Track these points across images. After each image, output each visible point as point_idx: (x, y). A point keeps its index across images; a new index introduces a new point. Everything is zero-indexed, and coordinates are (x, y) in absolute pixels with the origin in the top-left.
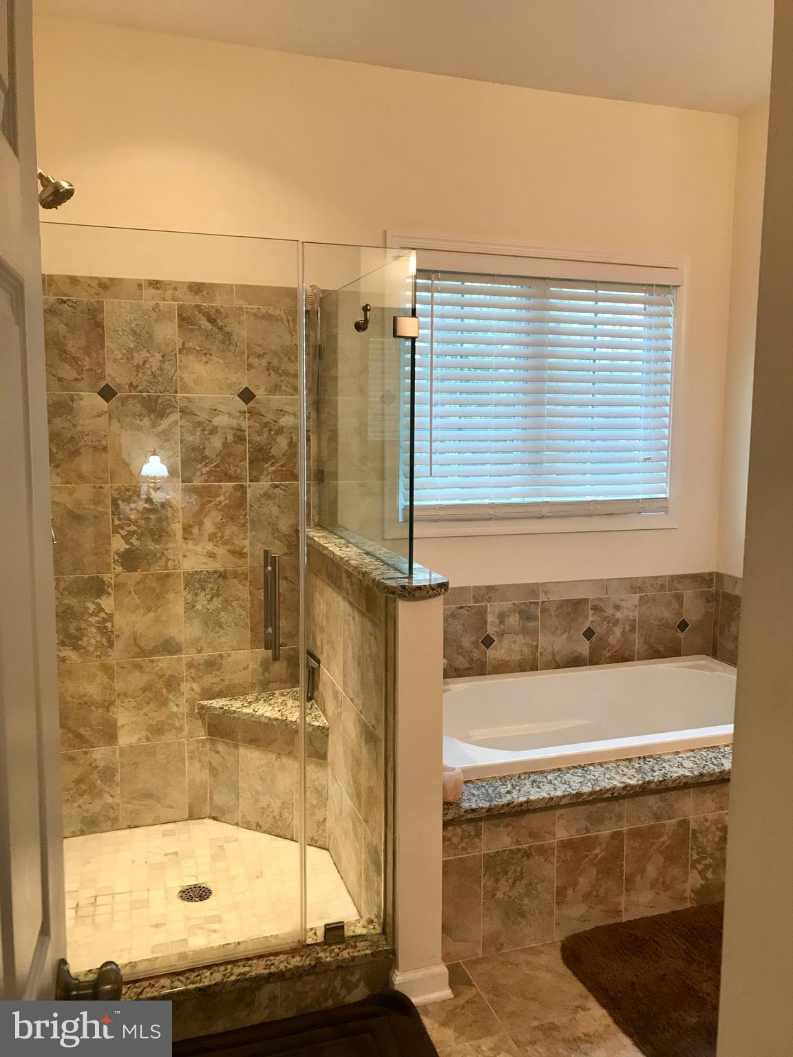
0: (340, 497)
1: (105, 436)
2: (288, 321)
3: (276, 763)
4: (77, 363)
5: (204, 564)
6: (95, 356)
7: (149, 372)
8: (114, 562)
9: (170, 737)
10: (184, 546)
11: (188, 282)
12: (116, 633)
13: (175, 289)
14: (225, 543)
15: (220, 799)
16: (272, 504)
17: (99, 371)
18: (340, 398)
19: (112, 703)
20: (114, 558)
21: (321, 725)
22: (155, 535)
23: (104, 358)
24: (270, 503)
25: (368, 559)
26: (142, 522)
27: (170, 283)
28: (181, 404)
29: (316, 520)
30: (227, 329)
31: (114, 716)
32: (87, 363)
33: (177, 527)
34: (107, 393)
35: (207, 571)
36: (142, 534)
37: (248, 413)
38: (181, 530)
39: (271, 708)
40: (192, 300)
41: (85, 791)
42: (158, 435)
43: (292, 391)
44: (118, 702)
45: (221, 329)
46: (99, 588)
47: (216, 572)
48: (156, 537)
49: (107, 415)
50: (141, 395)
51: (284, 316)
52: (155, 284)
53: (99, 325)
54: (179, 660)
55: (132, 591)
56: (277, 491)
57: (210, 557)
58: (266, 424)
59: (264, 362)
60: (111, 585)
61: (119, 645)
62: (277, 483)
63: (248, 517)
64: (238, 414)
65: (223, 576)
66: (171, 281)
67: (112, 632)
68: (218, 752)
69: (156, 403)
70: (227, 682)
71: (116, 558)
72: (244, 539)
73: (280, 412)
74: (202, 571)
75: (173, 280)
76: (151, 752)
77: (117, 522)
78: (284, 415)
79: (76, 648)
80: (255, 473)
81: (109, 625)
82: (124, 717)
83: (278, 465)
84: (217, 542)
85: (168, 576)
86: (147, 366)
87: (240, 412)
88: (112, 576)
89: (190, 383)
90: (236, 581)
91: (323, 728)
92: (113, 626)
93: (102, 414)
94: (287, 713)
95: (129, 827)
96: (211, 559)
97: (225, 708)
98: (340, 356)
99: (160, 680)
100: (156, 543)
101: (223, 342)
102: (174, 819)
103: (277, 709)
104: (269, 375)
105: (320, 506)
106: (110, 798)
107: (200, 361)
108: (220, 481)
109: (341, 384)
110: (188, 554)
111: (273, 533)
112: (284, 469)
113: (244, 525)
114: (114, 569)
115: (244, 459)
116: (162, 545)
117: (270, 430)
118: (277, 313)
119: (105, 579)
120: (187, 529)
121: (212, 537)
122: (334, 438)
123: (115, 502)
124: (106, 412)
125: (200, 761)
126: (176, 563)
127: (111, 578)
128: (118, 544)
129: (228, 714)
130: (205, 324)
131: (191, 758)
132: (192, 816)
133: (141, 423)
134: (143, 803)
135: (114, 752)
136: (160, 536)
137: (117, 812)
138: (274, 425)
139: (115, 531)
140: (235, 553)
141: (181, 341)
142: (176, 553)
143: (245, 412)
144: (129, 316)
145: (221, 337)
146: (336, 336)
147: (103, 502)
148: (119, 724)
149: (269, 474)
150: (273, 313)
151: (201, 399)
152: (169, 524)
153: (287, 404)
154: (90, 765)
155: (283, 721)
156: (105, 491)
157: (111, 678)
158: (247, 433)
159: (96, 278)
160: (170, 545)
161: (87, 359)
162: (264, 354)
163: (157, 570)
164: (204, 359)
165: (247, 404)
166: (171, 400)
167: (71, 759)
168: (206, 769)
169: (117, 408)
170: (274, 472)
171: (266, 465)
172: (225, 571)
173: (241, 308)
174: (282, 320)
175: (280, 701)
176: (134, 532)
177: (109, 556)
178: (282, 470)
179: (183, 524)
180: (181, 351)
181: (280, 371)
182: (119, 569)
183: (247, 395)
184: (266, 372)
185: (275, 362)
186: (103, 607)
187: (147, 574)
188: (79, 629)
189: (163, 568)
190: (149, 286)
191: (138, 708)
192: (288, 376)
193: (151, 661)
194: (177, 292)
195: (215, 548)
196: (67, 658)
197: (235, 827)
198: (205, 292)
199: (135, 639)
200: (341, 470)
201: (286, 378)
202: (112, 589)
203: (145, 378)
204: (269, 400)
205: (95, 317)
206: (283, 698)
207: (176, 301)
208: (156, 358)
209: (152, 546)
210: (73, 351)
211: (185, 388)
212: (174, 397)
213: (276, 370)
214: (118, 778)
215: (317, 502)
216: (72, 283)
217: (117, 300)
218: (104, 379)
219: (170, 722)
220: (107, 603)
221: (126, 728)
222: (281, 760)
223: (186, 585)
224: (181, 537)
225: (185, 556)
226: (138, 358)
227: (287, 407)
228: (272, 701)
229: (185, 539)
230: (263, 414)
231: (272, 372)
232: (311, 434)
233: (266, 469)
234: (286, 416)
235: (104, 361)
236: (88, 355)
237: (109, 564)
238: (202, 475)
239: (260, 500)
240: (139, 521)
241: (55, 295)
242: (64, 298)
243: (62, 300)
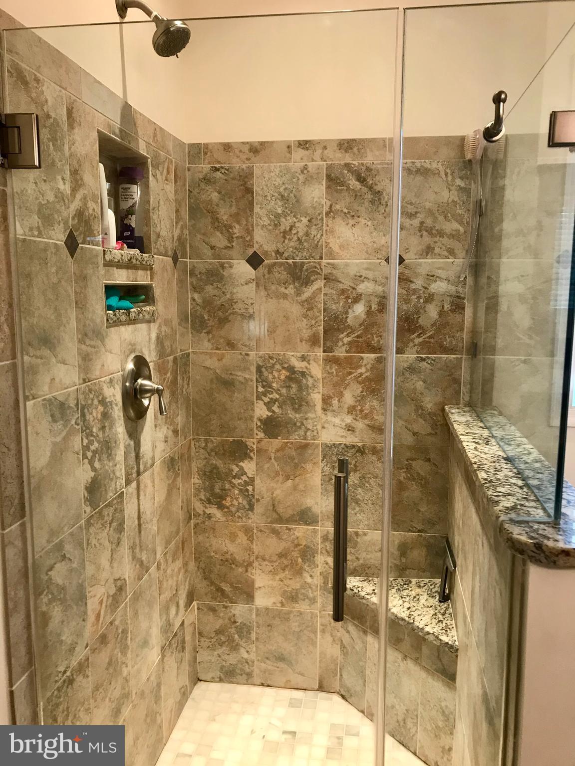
0: (497, 374)
1: (252, 304)
2: (446, 175)
3: (401, 664)
4: (228, 231)
5: (342, 437)
6: (245, 223)
7: (295, 238)
8: (257, 428)
9: (303, 606)
10: (323, 416)
11: (338, 140)
12: (257, 497)
13: (325, 148)
14: (365, 417)
15: (350, 679)
16: (417, 379)
17: (248, 239)
18: (504, 260)
19: (250, 564)
20: (257, 425)
21: (450, 643)
22: (296, 404)
23: (252, 225)
24: (415, 377)
26: (284, 391)
27: (319, 142)
28: (325, 271)
29: (467, 398)
30: (378, 188)
31: (252, 577)
32: (237, 230)
33: (316, 397)
34: (255, 261)
35: (345, 445)
36: (284, 402)
38: (321, 400)
39: (401, 602)
40: (339, 158)
41: (224, 643)
42: (302, 303)
43: (446, 253)
44: (256, 564)
45: (370, 188)
46: (239, 451)
47: (354, 446)
48: (297, 406)
49: (255, 283)
50: (287, 263)
51: (441, 169)
52: (304, 145)
53: (249, 191)
54: (315, 531)
55: (273, 458)
56: (424, 365)
57: (349, 430)
58: (415, 291)
59: (416, 222)
60: (253, 450)
61: (259, 509)
62: (423, 356)
64: (385, 280)
65: (361, 451)
66: (321, 140)
67: (253, 496)
68: (348, 632)
69: (301, 270)
70: (361, 561)
71: (259, 424)
73: (432, 278)
74: (340, 444)
75: (322, 138)
76: (285, 618)
77: (261, 389)
78: (436, 281)
79: (221, 507)
80: (400, 345)
81: (250, 488)
82: (261, 579)
83: (426, 336)
84: (357, 415)
85: (306, 446)
86: (294, 232)
87: (387, 278)
88: (255, 441)
89: (336, 248)
90: (374, 458)
91: (452, 647)
92: (253, 490)
93: (250, 282)
94: (415, 614)
95: (263, 685)
96: (349, 432)
97: (356, 591)
98: (506, 210)
99: (296, 549)
100: (296, 412)
101: (372, 202)
102: (305, 687)
103: (407, 605)
104: (421, 236)
105: (471, 384)
106: (246, 654)
107: (347, 224)
108: (363, 352)
109: (505, 243)
110: (326, 425)
111: (416, 410)
112: (432, 340)
114: (257, 434)
116: (302, 415)
117: (419, 298)
118: (434, 165)
119: (248, 443)
120: (326, 401)
121: (351, 410)
122: (493, 306)
123: (259, 369)
124: (254, 280)
125: (332, 635)
126: (315, 434)
127: (254, 443)
128: (261, 411)
129: (358, 598)
130: (354, 183)
131: (323, 631)
132: (321, 688)
133: (286, 291)
134: (275, 664)
135: (251, 610)
136: (301, 406)
137: (252, 668)
138: (424, 291)
139: (258, 398)
140: (374, 428)
141: (329, 203)
142: (315, 424)
144: (278, 179)
145: (369, 196)
146: (503, 188)
147: (249, 369)
148: (256, 586)
149: (414, 346)
150: (429, 167)
151: (347, 265)
152: (309, 394)
153: (439, 269)
154: (230, 619)
155: (409, 623)
156: (250, 358)
157: (251, 539)
159: (248, 143)
160: (310, 415)
161: (237, 226)
162: (416, 213)
163: (296, 439)
164: (351, 222)
166: (315, 267)
167: (213, 610)
168: (337, 644)
169: (264, 276)
170: (422, 344)
171: (413, 337)
172: (364, 446)
174: (439, 174)
175: (413, 593)
176: (276, 400)
177: (253, 421)
178: (430, 342)
179: (323, 395)
180: (327, 214)
181: (434, 232)
182: (261, 435)
184: (419, 234)
185: (429, 222)
186: (245, 470)
187: (287, 443)
188: (223, 489)
189: (302, 438)
190: (298, 147)
191: (273, 573)
192: (443, 237)
193: (289, 529)
194: (326, 152)
195: (354, 421)
196: (212, 515)
197: (361, 714)
198: (355, 149)
199: (274, 505)
200: (500, 343)
201: (441, 239)
202: (254, 453)
203: (292, 244)
204: (420, 265)
205: (246, 183)
206: (418, 590)
207: (325, 161)
208: (302, 225)
209: (292, 414)
210: (225, 218)
211: (331, 255)
212: (320, 264)
213: (429, 231)
214: (253, 636)
215: (469, 379)
216: (225, 149)
217: (267, 165)
218: (253, 246)
219: (303, 591)
220: (249, 467)
221: (263, 590)
222: (407, 664)
223: (324, 457)
224: (320, 408)
225: (323, 427)
226: (285, 224)
227: (440, 271)
228: (405, 593)
229: (324, 410)
230: (412, 279)
231: (425, 233)
232: (465, 301)
233: (412, 340)
234: (438, 282)
235: (253, 227)
236: (238, 222)
237: (252, 430)
238: (344, 345)
239: (403, 374)
240: (280, 389)
241: (209, 163)
242: (217, 166)
243: (215, 167)
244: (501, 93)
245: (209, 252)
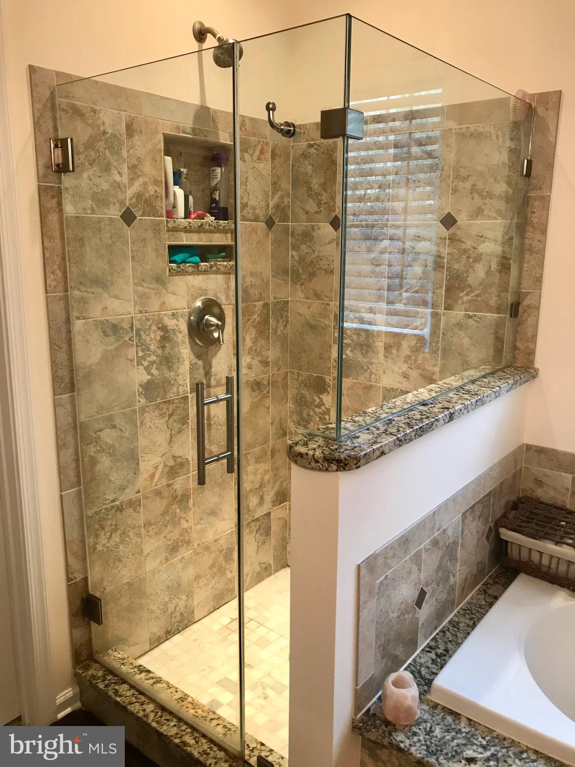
1: (333, 261)
2: (497, 137)
4: (318, 198)
5: (399, 382)
6: (330, 191)
8: (333, 367)
10: (385, 363)
13: (394, 120)
14: (418, 367)
16: (464, 335)
17: (331, 204)
22: (364, 350)
24: (462, 333)
26: (355, 337)
27: (389, 115)
28: (390, 232)
30: (436, 154)
32: (324, 197)
33: (380, 346)
34: (336, 223)
35: (401, 390)
36: (355, 347)
37: (449, 239)
38: (383, 349)
40: (405, 129)
42: (371, 261)
43: (494, 215)
45: (430, 154)
46: (319, 386)
48: (364, 352)
49: (335, 243)
50: (362, 224)
51: (493, 131)
52: (378, 118)
53: (334, 163)
56: (470, 321)
57: (404, 377)
58: (465, 251)
59: (468, 185)
60: (330, 386)
62: (471, 313)
63: (440, 345)
64: (439, 241)
66: (392, 112)
69: (372, 231)
72: (436, 366)
73: (480, 238)
74: (397, 389)
78: (484, 242)
80: (450, 301)
83: (473, 294)
84: (411, 364)
85: (371, 387)
86: (367, 197)
87: (441, 238)
88: (331, 378)
89: (400, 211)
92: (329, 419)
93: (332, 242)
96: (405, 379)
100: (364, 357)
101: (432, 167)
104: (473, 198)
107: (409, 189)
108: (419, 307)
110: (386, 371)
112: (479, 299)
113: (435, 352)
114: (333, 373)
115: (441, 287)
116: (368, 360)
117: (469, 257)
118: (487, 129)
119: (326, 380)
120: (387, 349)
121: (407, 359)
123: (336, 318)
124: (334, 240)
126: (377, 377)
127: (330, 380)
130: (416, 151)
133: (360, 250)
136: (367, 351)
138: (473, 251)
139: (335, 342)
140: (426, 378)
141: (396, 170)
142: (378, 368)
143: (445, 239)
145: (428, 162)
147: (329, 316)
149: (463, 303)
150: (482, 130)
152: (374, 342)
153: (488, 229)
156: (330, 308)
158: (445, 261)
160: (374, 360)
161: (324, 194)
162: (469, 176)
163: (363, 380)
164: (413, 187)
165: (448, 230)
166: (383, 228)
170: (469, 302)
171: (462, 294)
173: (450, 130)
174: (491, 136)
176: (349, 345)
177: (330, 361)
178: (477, 301)
179: (385, 344)
180: (394, 180)
181: (485, 194)
183: (449, 221)
184: (470, 196)
185: (480, 185)
186: (324, 402)
187: (356, 383)
188: (308, 415)
189: (367, 380)
190: (372, 121)
192: (492, 199)
194: (395, 123)
195: (409, 369)
198: (418, 119)
201: (491, 201)
202: (330, 389)
204: (470, 226)
205: (331, 156)
207: (393, 132)
208: (373, 191)
209: (360, 358)
210: (316, 187)
212: (387, 225)
213: (480, 193)
215: (512, 338)
218: (334, 210)
220: (327, 399)
224: (382, 355)
225: (384, 372)
227: (488, 232)
229: (386, 357)
230: (463, 240)
231: (476, 195)
232: (511, 262)
233: (461, 298)
234: (486, 243)
235: (336, 194)
236: (326, 191)
237: (330, 368)
238: (403, 299)
239: (452, 329)
240: (353, 335)
241: (307, 141)
242: (312, 143)
243: (310, 144)
245: (303, 216)
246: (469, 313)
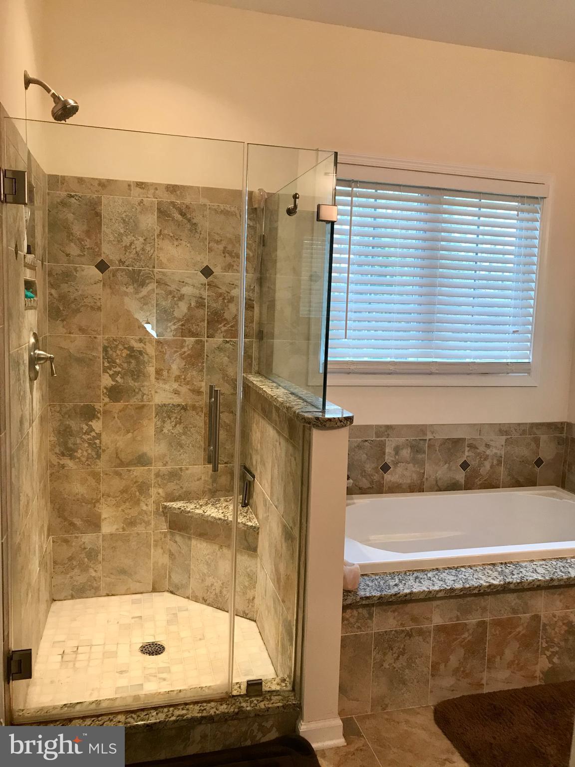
0: (275, 352)
1: (100, 299)
2: (240, 216)
3: (218, 553)
4: (81, 243)
5: (170, 398)
6: (94, 238)
7: (134, 251)
8: (103, 394)
9: (140, 529)
10: (156, 384)
11: (165, 184)
12: (103, 448)
13: (156, 189)
14: (188, 384)
15: (176, 578)
16: (223, 356)
17: (97, 250)
18: (278, 276)
19: (98, 501)
20: (103, 392)
21: (254, 525)
22: (135, 375)
23: (101, 240)
24: (222, 354)
25: (292, 398)
26: (125, 365)
27: (152, 184)
28: (157, 277)
29: (257, 369)
30: (194, 221)
31: (99, 510)
32: (88, 243)
33: (151, 370)
34: (102, 266)
35: (172, 404)
36: (125, 374)
37: (208, 285)
38: (154, 373)
39: (216, 510)
40: (167, 198)
41: (76, 566)
42: (139, 300)
44: (102, 500)
45: (189, 220)
46: (89, 413)
47: (179, 405)
48: (135, 377)
49: (102, 283)
50: (128, 269)
51: (237, 212)
52: (140, 185)
53: (98, 214)
54: (150, 470)
55: (116, 417)
56: (228, 345)
57: (175, 394)
58: (221, 295)
59: (221, 247)
60: (100, 412)
61: (104, 457)
62: (228, 340)
63: (205, 365)
64: (200, 286)
65: (184, 408)
66: (153, 183)
67: (100, 447)
68: (176, 542)
69: (138, 275)
70: (184, 490)
71: (105, 391)
72: (202, 381)
73: (232, 286)
74: (169, 404)
75: (154, 182)
76: (126, 539)
77: (106, 364)
78: (235, 288)
79: (72, 457)
80: (211, 331)
81: (97, 441)
82: (106, 512)
83: (229, 326)
84: (181, 382)
85: (143, 406)
86: (133, 247)
87: (202, 284)
88: (102, 405)
89: (164, 261)
90: (194, 413)
91: (255, 527)
92: (100, 443)
93: (98, 282)
94: (228, 515)
95: (108, 595)
96: (176, 395)
97: (182, 508)
98: (279, 243)
99: (135, 485)
100: (135, 382)
101: (191, 230)
102: (142, 591)
103: (221, 511)
104: (225, 257)
105: (259, 358)
106: (93, 572)
107: (173, 244)
108: (186, 337)
109: (279, 265)
110: (158, 391)
111: (223, 378)
112: (233, 328)
113: (201, 371)
114: (103, 399)
115: (204, 321)
116: (139, 383)
117: (224, 299)
118: (233, 209)
119: (96, 407)
120: (158, 372)
121: (177, 378)
122: (272, 306)
123: (105, 349)
124: (101, 281)
125: (162, 548)
126: (149, 397)
127: (100, 407)
128: (107, 381)
129: (184, 514)
130: (178, 216)
131: (156, 546)
132: (154, 590)
133: (127, 290)
134: (118, 577)
135: (98, 538)
136: (138, 376)
137: (99, 584)
138: (227, 295)
139: (105, 371)
140: (194, 391)
141: (159, 228)
142: (150, 389)
143: (205, 285)
144: (120, 208)
145: (188, 226)
146: (276, 229)
147: (97, 349)
148: (103, 516)
149: (222, 332)
150: (229, 209)
151: (173, 273)
152: (145, 368)
153: (237, 279)
154: (80, 547)
155: (225, 520)
156: (98, 341)
157: (98, 481)
158: (206, 301)
159: (97, 179)
160: (146, 383)
161: (88, 240)
162: (221, 240)
163: (135, 402)
164: (176, 243)
165: (207, 278)
166: (150, 273)
167: (66, 541)
168: (166, 554)
169: (109, 278)
170: (226, 331)
171: (220, 326)
172: (186, 405)
173: (205, 205)
174: (236, 215)
175: (224, 505)
176: (119, 372)
177: (100, 389)
178: (230, 330)
179: (156, 368)
180: (159, 236)
181: (233, 254)
182: (107, 400)
183: (207, 272)
184: (223, 255)
185: (230, 248)
186: (94, 428)
187: (127, 405)
188: (75, 444)
189: (140, 401)
190: (136, 187)
191: (117, 505)
193: (129, 471)
194: (157, 192)
195: (179, 387)
196: (66, 465)
197: (187, 600)
198: (178, 192)
199: (117, 454)
200: (277, 331)
201: (238, 259)
202: (101, 414)
203: (132, 256)
204: (224, 276)
205: (95, 209)
206: (226, 503)
207: (157, 198)
208: (139, 243)
209: (131, 383)
210: (78, 233)
211: (161, 265)
212: (153, 271)
213: (230, 253)
214: (100, 557)
215: (258, 355)
216: (79, 182)
217: (112, 196)
218: (101, 255)
219: (140, 517)
220: (97, 425)
221: (108, 520)
222: (223, 551)
223: (157, 415)
224: (154, 378)
225: (156, 392)
226: (126, 241)
227: (236, 281)
228: (218, 506)
229: (157, 379)
230: (219, 286)
231: (227, 255)
232: (254, 303)
233: (220, 328)
234: (237, 289)
235: (101, 242)
236: (89, 237)
237: (99, 396)
238: (171, 331)
239: (214, 352)
240: (123, 364)
241: (66, 191)
242: (73, 194)
243: (71, 195)
244: (296, 194)
245: (65, 259)
246: (226, 339)
